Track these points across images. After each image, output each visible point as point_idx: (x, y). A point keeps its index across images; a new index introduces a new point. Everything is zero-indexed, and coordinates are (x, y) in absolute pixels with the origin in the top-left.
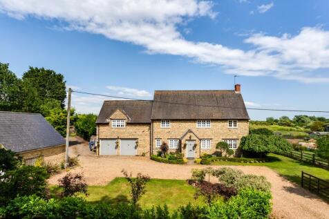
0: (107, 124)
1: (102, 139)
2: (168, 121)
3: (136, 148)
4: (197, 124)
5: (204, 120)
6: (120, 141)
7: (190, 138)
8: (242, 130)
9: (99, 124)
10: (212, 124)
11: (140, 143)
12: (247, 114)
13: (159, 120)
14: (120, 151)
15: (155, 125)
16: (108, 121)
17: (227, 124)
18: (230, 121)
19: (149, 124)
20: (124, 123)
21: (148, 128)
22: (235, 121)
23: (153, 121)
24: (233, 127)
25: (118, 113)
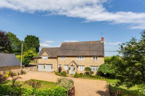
0: (41, 58)
1: (39, 64)
2: (64, 57)
3: (52, 68)
4: (77, 58)
5: (81, 57)
6: (46, 65)
7: (72, 65)
8: (100, 61)
9: (38, 58)
10: (84, 58)
11: (53, 66)
12: (103, 53)
13: (60, 56)
14: (46, 70)
15: (59, 58)
16: (41, 56)
17: (92, 58)
18: (94, 57)
19: (56, 58)
20: (47, 57)
21: (56, 60)
22: (97, 57)
23: (58, 56)
24: (95, 60)
25: (45, 53)
